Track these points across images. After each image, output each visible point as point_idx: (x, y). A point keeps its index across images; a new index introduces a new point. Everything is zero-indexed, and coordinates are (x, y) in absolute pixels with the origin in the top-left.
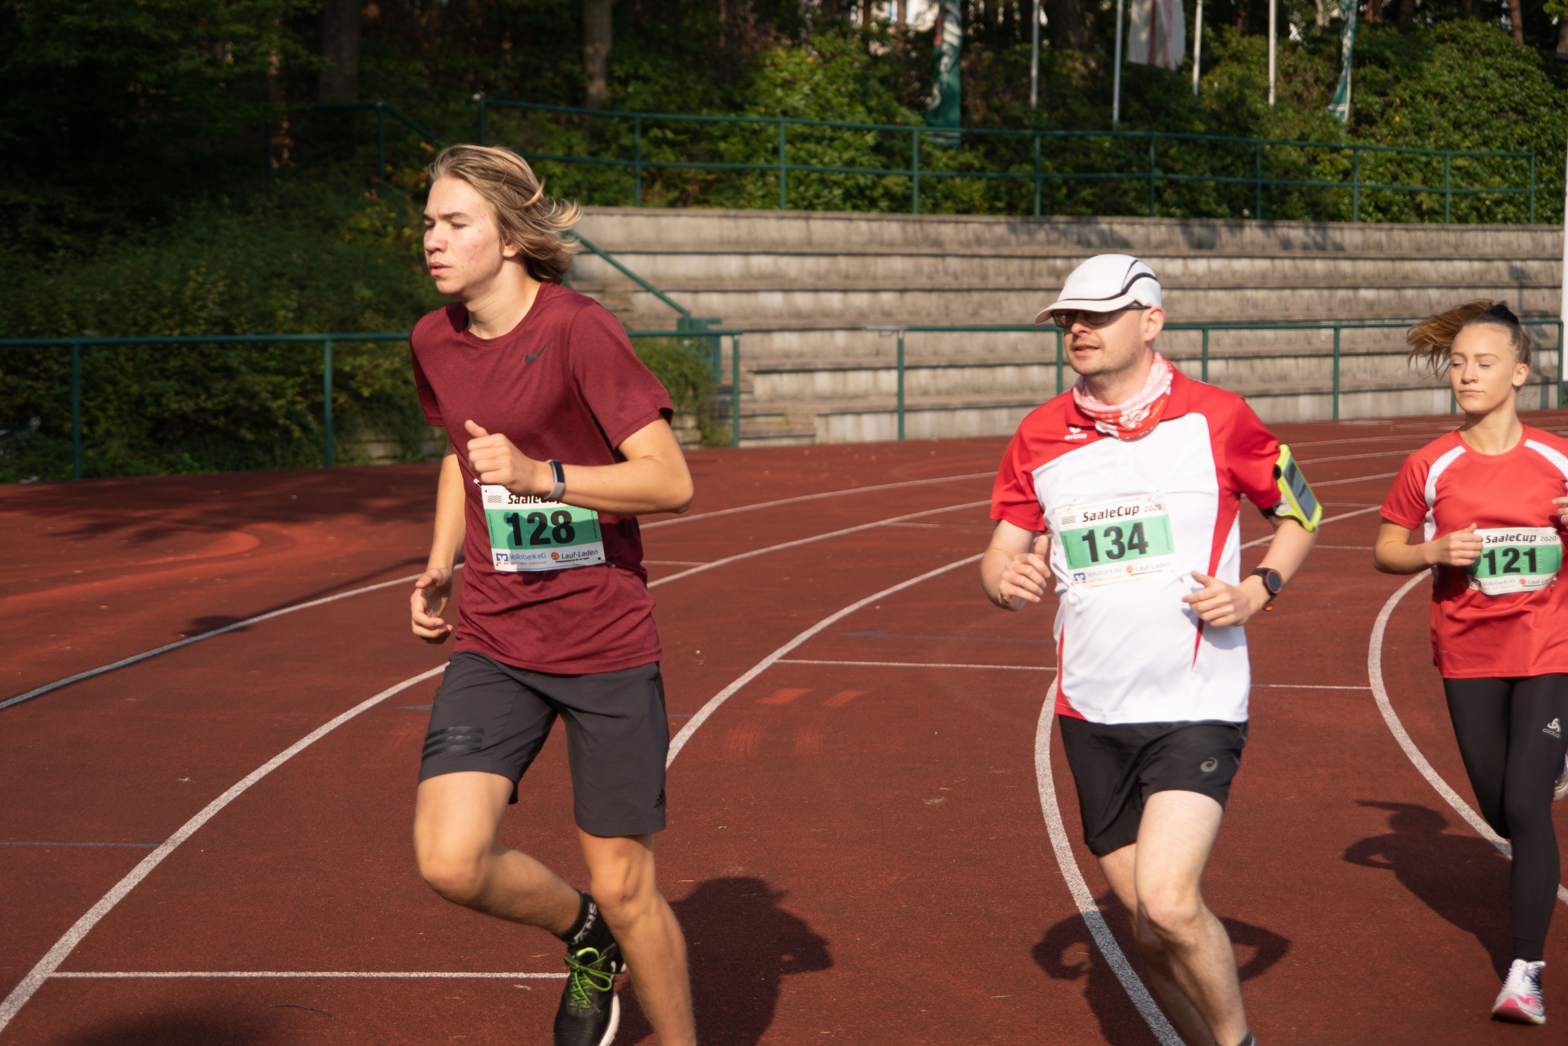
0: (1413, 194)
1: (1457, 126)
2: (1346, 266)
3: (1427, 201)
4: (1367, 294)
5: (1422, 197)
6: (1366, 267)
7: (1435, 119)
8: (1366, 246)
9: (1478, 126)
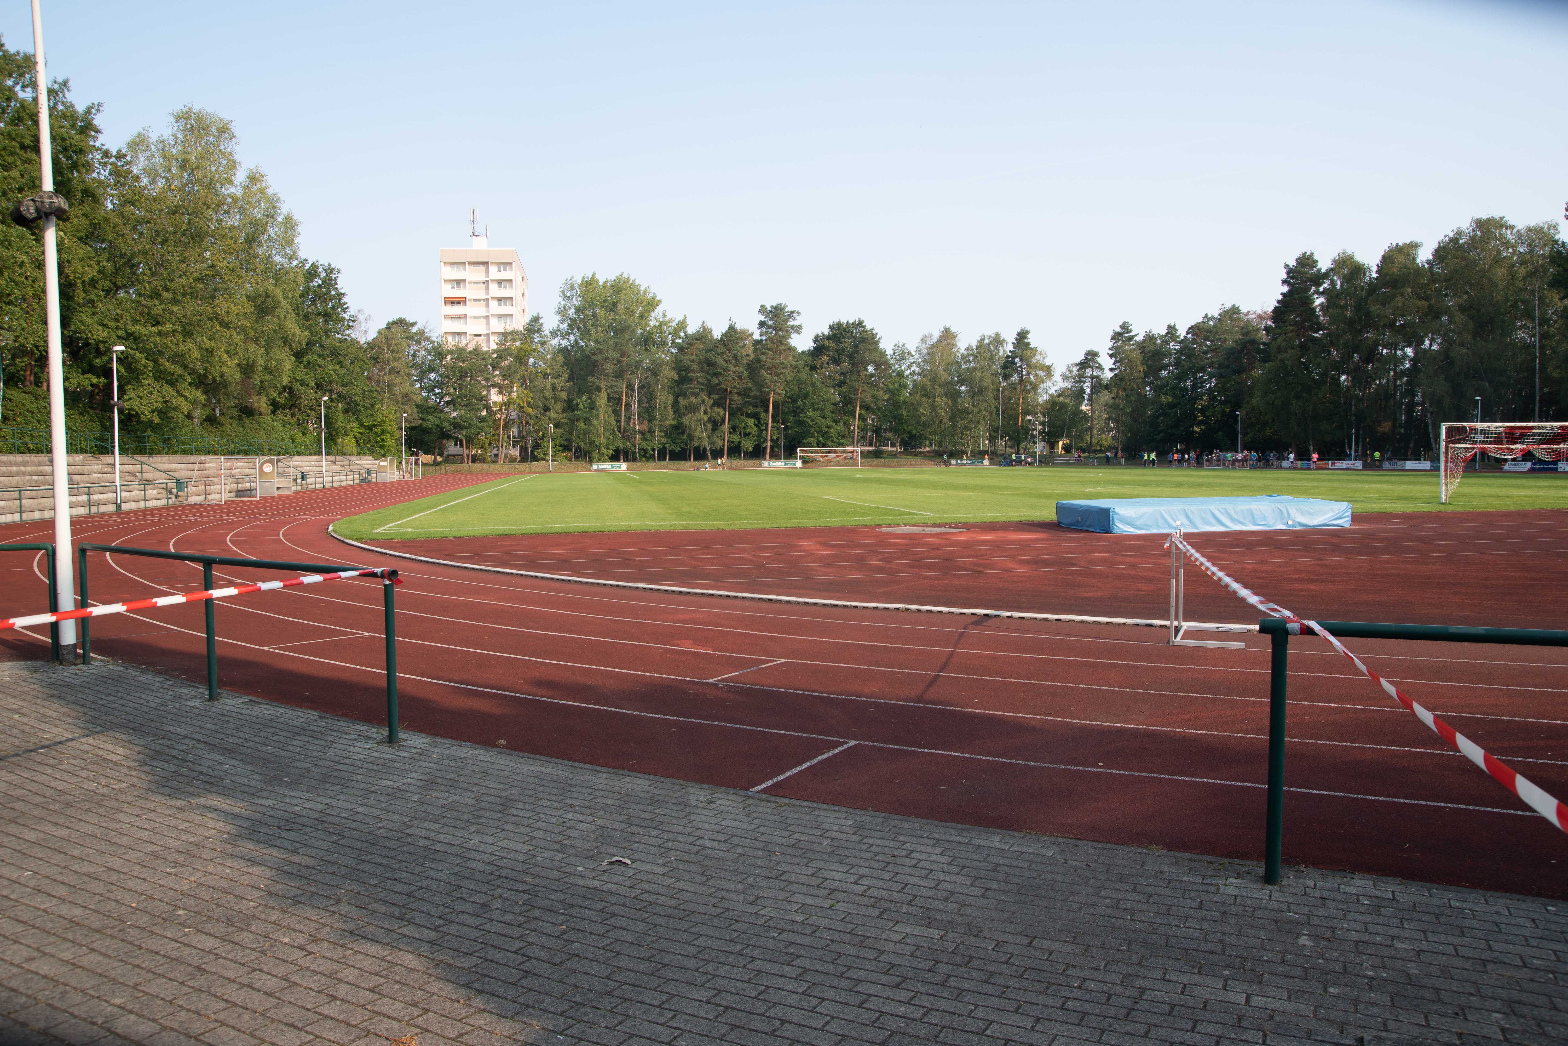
0: (26, 444)
1: (38, 422)
2: (23, 468)
3: (31, 446)
4: (34, 478)
5: (30, 445)
6: (29, 469)
7: (32, 419)
8: (23, 462)
9: (45, 422)
